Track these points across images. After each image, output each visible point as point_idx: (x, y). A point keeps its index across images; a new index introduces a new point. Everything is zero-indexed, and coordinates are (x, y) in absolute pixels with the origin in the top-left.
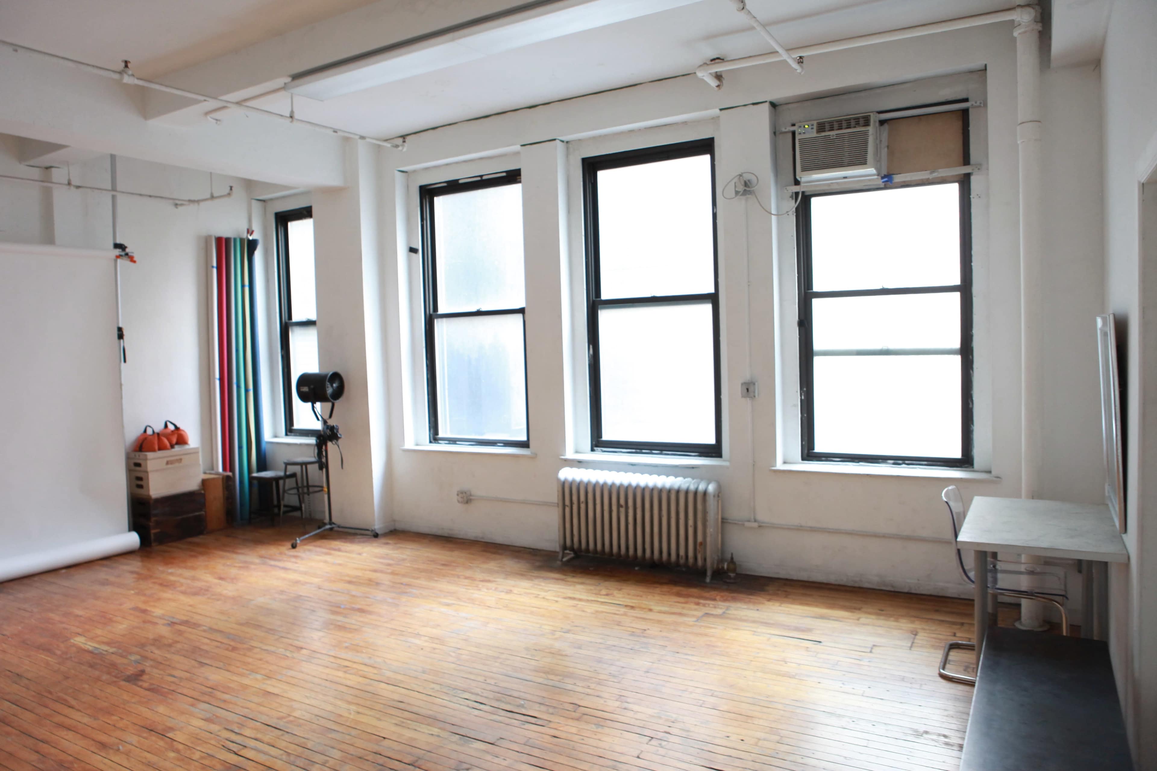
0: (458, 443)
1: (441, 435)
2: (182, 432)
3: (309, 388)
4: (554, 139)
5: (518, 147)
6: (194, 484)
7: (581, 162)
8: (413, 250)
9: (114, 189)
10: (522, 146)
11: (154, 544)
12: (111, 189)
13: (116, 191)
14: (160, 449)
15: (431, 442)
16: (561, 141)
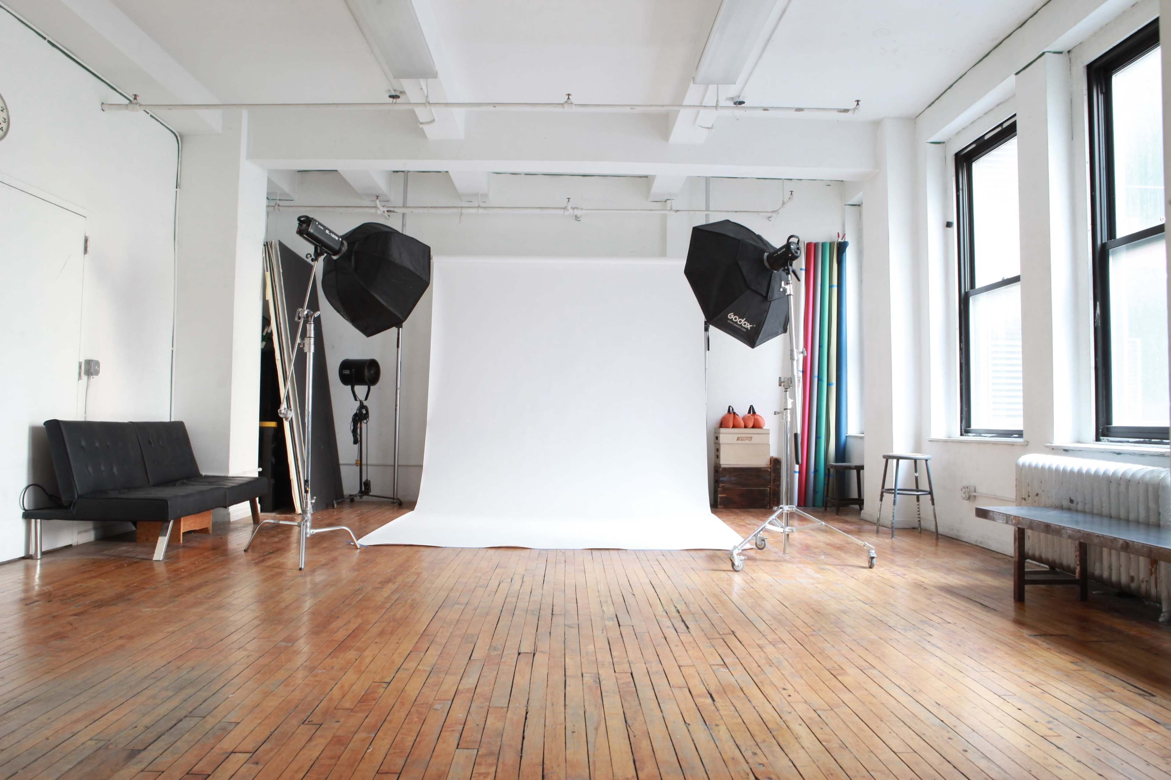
0: (982, 435)
1: (974, 426)
2: (758, 418)
3: (351, 371)
4: (1043, 54)
5: (1013, 77)
6: (762, 462)
7: (1085, 71)
8: (949, 225)
9: (707, 209)
10: (1017, 74)
11: (719, 507)
12: (705, 209)
13: (709, 210)
14: (734, 427)
15: (962, 435)
16: (1055, 53)
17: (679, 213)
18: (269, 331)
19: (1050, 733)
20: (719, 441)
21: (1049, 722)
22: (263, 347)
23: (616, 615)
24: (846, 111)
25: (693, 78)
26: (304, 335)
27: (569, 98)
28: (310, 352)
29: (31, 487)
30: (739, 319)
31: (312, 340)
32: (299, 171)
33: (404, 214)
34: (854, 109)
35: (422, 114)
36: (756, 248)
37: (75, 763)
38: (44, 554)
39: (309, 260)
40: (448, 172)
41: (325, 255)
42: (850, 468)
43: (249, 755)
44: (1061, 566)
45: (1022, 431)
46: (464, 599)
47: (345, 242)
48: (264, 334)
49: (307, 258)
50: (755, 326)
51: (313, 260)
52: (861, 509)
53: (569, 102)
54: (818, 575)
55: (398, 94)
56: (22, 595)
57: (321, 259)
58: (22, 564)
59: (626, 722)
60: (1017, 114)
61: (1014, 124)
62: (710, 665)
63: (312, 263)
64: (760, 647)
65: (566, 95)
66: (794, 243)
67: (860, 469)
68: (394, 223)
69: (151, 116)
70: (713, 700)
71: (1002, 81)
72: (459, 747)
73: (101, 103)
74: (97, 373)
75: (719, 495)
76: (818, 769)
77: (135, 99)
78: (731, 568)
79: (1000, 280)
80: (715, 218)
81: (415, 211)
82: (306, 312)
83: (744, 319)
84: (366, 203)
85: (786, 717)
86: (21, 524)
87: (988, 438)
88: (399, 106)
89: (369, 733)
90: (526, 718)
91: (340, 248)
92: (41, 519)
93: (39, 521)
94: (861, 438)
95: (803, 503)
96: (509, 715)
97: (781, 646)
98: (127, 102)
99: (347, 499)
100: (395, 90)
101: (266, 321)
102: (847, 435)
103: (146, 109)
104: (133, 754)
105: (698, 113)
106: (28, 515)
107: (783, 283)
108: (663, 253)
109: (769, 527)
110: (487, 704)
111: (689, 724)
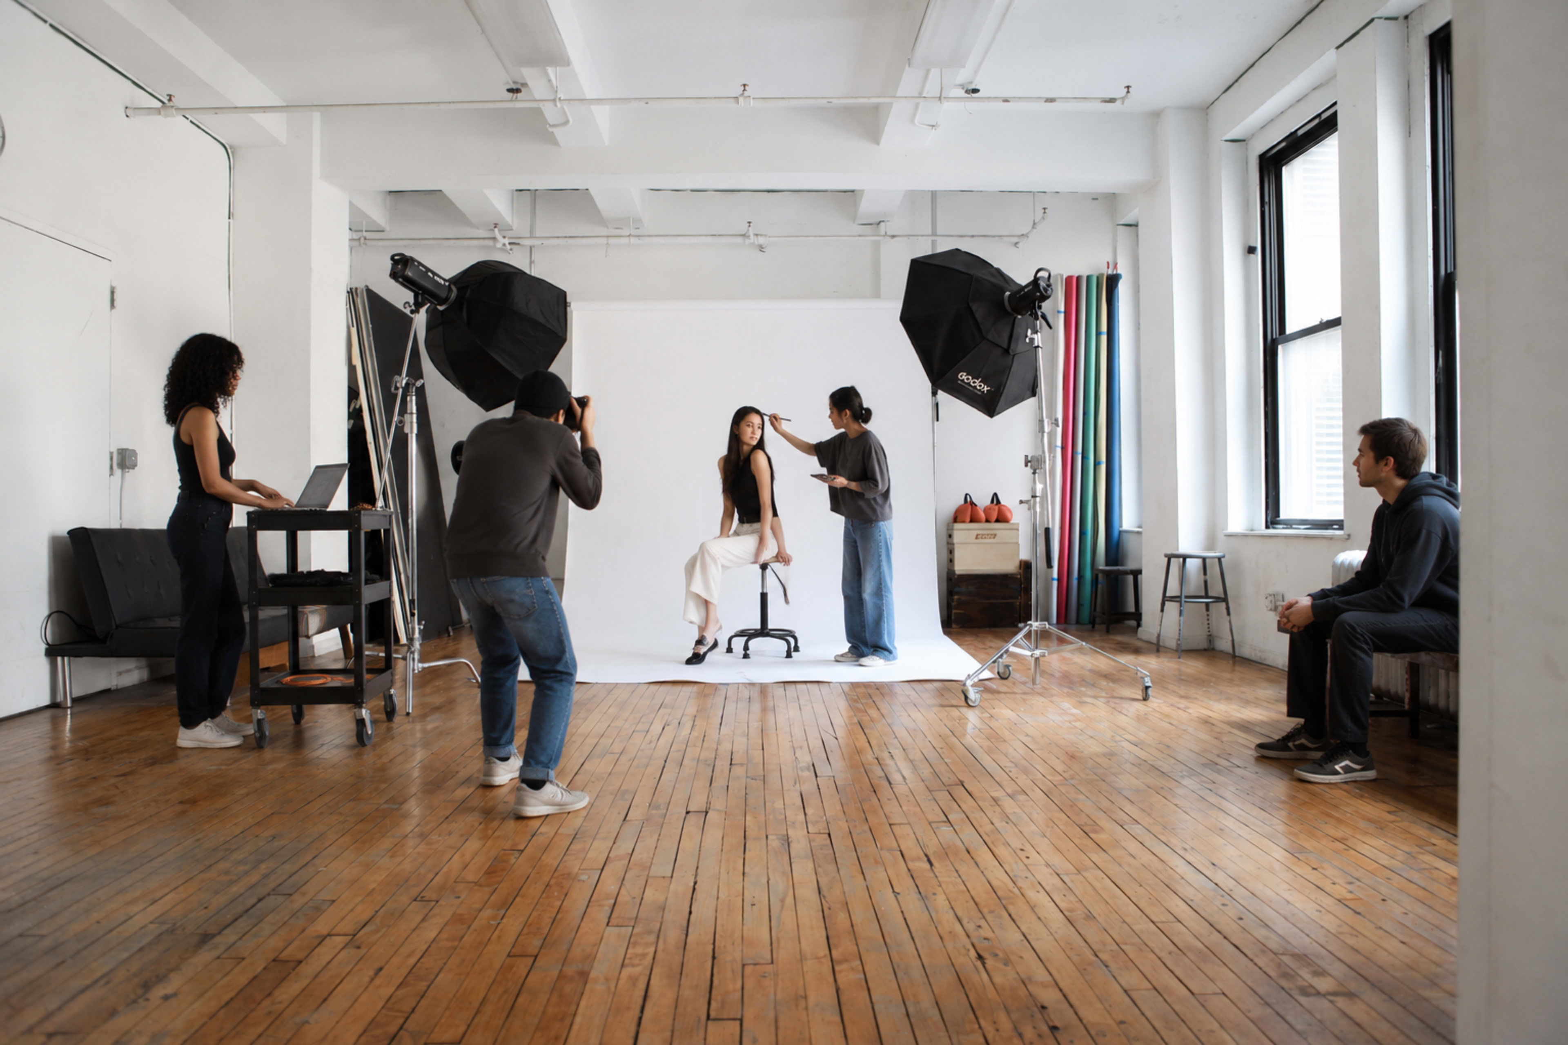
0: (1294, 526)
1: (1283, 515)
2: (1004, 509)
4: (1372, 20)
5: (1333, 51)
6: (1009, 566)
7: (1427, 42)
8: (1251, 250)
9: (934, 234)
10: (1338, 48)
11: (954, 626)
12: (930, 233)
13: (936, 235)
14: (972, 521)
15: (1267, 527)
16: (1387, 19)
17: (896, 239)
18: (357, 407)
19: (1349, 896)
20: (953, 540)
21: (1351, 883)
22: (350, 427)
23: (813, 765)
24: (1112, 100)
25: (909, 59)
26: (403, 411)
27: (744, 90)
28: (412, 432)
29: (54, 616)
30: (972, 379)
31: (415, 416)
32: (390, 192)
33: (531, 248)
34: (1123, 99)
35: (551, 113)
36: (994, 285)
37: (135, 949)
38: (75, 701)
39: (407, 311)
40: (587, 189)
41: (428, 305)
42: (1126, 573)
43: (350, 937)
44: (1388, 693)
45: (1342, 521)
46: (617, 747)
47: (453, 287)
48: (351, 410)
49: (405, 308)
50: (993, 389)
51: (412, 312)
52: (1139, 625)
53: (746, 94)
54: (1075, 711)
55: (519, 86)
56: (50, 753)
57: (423, 310)
58: (48, 714)
59: (820, 893)
60: (1338, 103)
61: (1335, 114)
62: (930, 823)
63: (413, 316)
64: (995, 800)
65: (741, 86)
66: (1043, 277)
67: (1137, 573)
68: (517, 260)
69: (191, 122)
70: (931, 864)
71: (1319, 57)
72: (610, 924)
73: (124, 108)
74: (134, 466)
75: (954, 611)
76: (1056, 943)
77: (170, 100)
78: (964, 704)
79: (1317, 323)
80: (943, 246)
81: (546, 242)
82: (404, 382)
83: (980, 380)
84: (482, 233)
85: (1020, 883)
86: (43, 664)
87: (1302, 531)
88: (521, 103)
89: (498, 910)
90: (694, 889)
91: (447, 295)
92: (69, 656)
93: (66, 659)
94: (1139, 533)
95: (1063, 619)
96: (672, 887)
97: (1022, 797)
98: (159, 105)
99: (467, 623)
100: (515, 82)
101: (353, 394)
102: (1121, 529)
103: (184, 112)
104: (205, 938)
105: (917, 106)
106: (52, 652)
107: (1029, 332)
108: (876, 294)
109: (1013, 649)
110: (647, 873)
111: (898, 894)
